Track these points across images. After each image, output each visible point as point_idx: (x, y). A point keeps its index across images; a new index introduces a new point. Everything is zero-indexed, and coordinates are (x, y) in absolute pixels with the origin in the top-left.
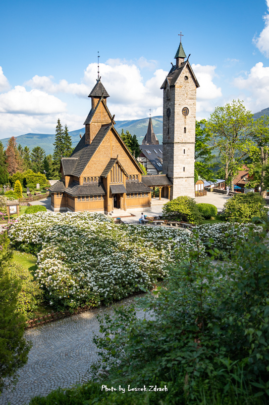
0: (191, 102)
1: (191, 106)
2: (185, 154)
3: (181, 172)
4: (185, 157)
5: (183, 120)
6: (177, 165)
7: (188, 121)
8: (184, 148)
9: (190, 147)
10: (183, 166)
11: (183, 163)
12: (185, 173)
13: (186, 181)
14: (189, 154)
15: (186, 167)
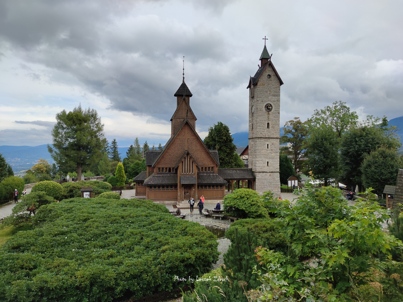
0: (274, 98)
1: (275, 103)
3: (264, 167)
4: (268, 151)
5: (266, 116)
6: (261, 159)
7: (271, 116)
8: (267, 143)
9: (275, 142)
10: (267, 160)
11: (266, 158)
12: (269, 168)
13: (270, 175)
14: (273, 149)
15: (270, 162)
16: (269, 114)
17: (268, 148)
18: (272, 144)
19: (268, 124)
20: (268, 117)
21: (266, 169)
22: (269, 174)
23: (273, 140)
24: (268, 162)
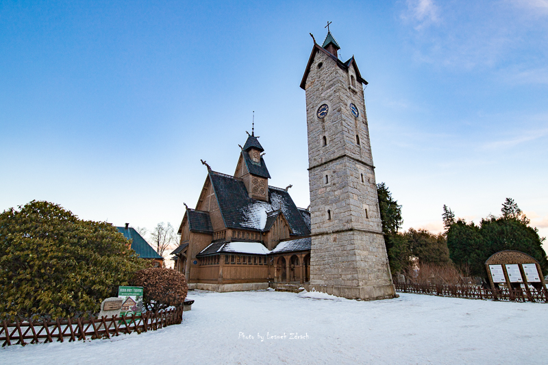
1: (331, 98)
2: (329, 184)
3: (323, 223)
4: (328, 189)
5: (321, 126)
6: (317, 208)
7: (328, 123)
8: (326, 173)
9: (338, 167)
10: (327, 208)
11: (326, 202)
12: (331, 223)
13: (335, 241)
14: (335, 181)
15: (333, 208)
16: (323, 121)
17: (327, 183)
18: (334, 172)
19: (324, 138)
20: (323, 126)
21: (326, 227)
22: (332, 237)
23: (335, 163)
24: (329, 212)
